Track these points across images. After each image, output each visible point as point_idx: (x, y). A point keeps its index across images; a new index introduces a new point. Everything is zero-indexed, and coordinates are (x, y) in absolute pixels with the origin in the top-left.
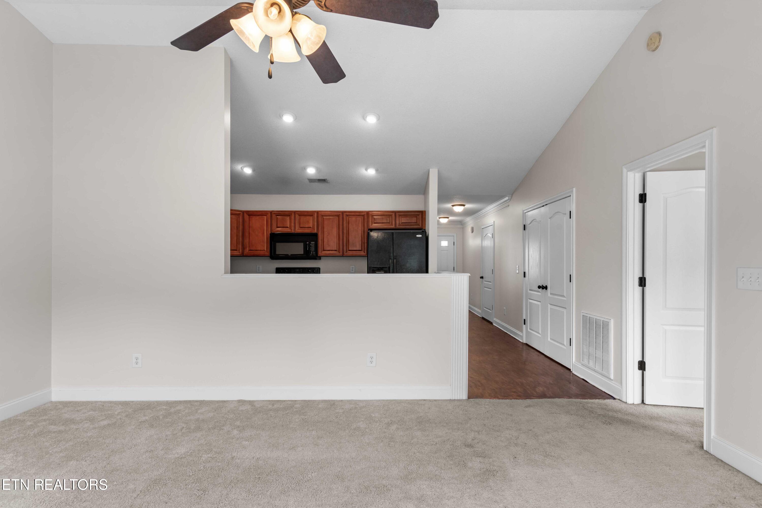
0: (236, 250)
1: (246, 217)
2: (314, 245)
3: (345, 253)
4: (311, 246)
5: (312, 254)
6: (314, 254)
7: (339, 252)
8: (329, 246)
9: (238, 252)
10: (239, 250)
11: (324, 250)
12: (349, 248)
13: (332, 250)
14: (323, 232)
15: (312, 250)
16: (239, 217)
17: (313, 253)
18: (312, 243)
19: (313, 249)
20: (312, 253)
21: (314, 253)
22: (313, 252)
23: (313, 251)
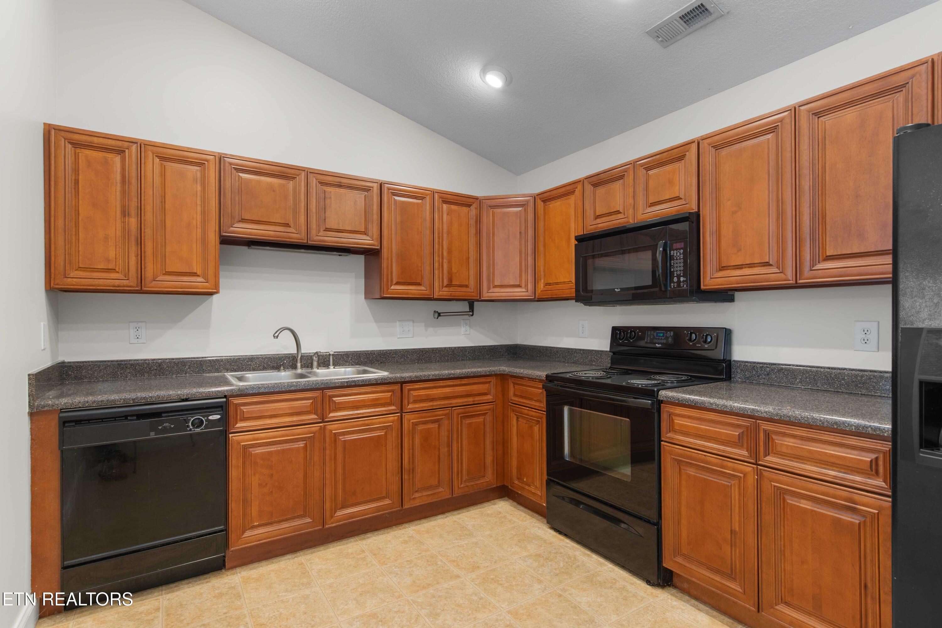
0: (519, 286)
1: (540, 204)
2: (682, 251)
3: (806, 268)
4: (672, 258)
5: (676, 284)
6: (683, 281)
7: (778, 268)
8: (739, 250)
9: (524, 290)
10: (526, 286)
11: (723, 268)
12: (824, 249)
13: (751, 265)
14: (718, 204)
15: (676, 269)
16: (526, 211)
17: (679, 281)
18: (675, 246)
19: (678, 266)
20: (675, 279)
21: (682, 279)
22: (679, 277)
23: (679, 273)
